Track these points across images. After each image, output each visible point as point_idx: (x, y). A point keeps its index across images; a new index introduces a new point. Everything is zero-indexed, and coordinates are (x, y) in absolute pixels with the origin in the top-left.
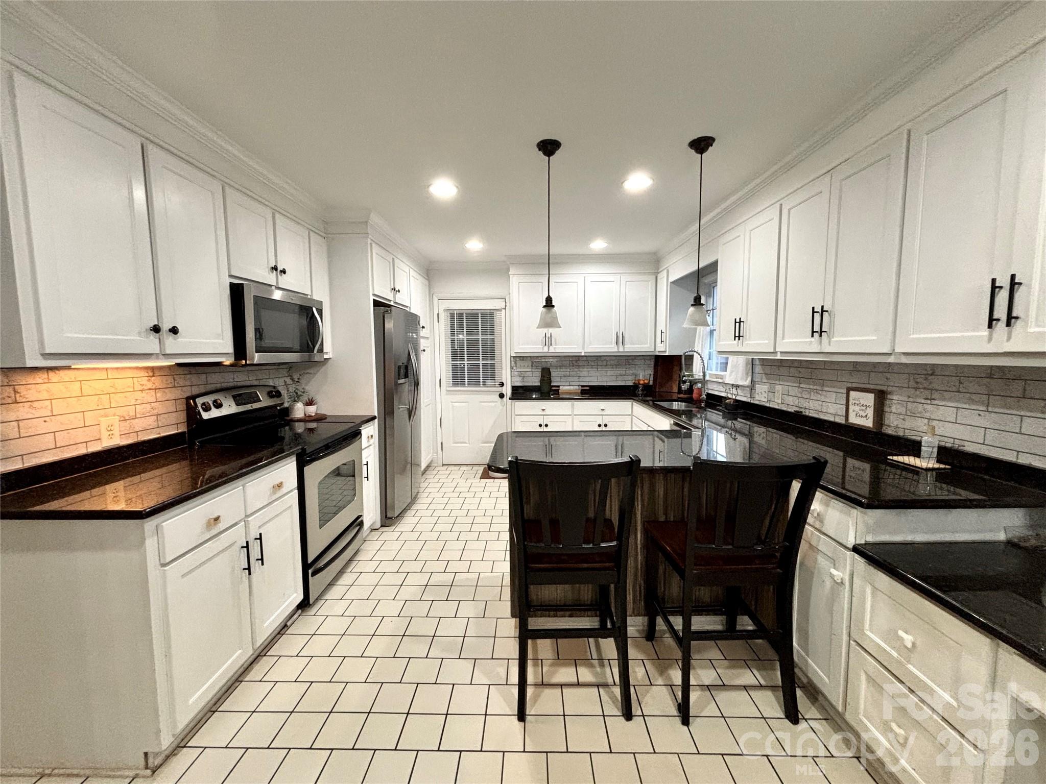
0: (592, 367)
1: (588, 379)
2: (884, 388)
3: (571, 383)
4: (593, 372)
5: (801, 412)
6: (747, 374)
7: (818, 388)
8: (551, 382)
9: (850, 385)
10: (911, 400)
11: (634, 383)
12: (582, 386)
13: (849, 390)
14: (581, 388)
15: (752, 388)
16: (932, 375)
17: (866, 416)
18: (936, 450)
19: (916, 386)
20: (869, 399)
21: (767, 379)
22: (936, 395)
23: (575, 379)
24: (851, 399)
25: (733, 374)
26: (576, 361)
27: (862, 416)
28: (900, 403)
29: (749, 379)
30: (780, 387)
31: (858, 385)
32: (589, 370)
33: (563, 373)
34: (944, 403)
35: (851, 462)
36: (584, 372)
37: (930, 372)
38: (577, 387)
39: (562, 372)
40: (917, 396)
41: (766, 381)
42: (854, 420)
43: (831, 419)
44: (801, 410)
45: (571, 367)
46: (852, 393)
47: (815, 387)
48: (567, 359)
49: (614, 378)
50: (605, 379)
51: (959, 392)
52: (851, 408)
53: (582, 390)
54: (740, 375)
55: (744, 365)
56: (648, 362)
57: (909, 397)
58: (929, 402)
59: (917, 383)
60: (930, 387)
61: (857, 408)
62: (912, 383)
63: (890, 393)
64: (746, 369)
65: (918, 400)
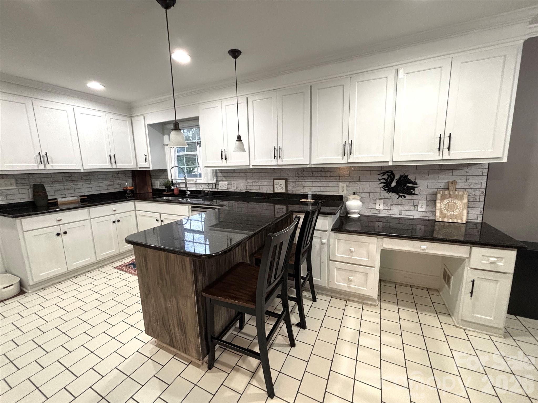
0: (86, 181)
1: (83, 190)
2: (287, 178)
3: (67, 195)
4: (86, 185)
5: (249, 191)
6: (213, 177)
7: (257, 180)
8: (47, 196)
9: (274, 178)
10: (297, 181)
11: (123, 190)
12: (81, 196)
13: (274, 180)
14: (80, 198)
15: (216, 184)
16: (303, 172)
17: (282, 189)
18: (311, 195)
19: (298, 176)
20: (283, 182)
21: (226, 179)
22: (306, 178)
23: (72, 191)
24: (275, 183)
25: (206, 178)
26: (69, 177)
27: (280, 189)
28: (293, 182)
29: (215, 180)
30: (235, 182)
31: (277, 178)
32: (83, 183)
33: (57, 188)
34: (308, 181)
35: (277, 206)
36: (79, 185)
37: (303, 171)
38: (76, 198)
39: (55, 187)
40: (299, 179)
41: (225, 180)
42: (277, 191)
43: (265, 192)
44: (248, 190)
45: (64, 182)
46: (275, 181)
47: (255, 180)
48: (60, 175)
49: (106, 188)
50: (98, 189)
51: (312, 176)
52: (275, 186)
53: (81, 199)
54: (209, 178)
55: (212, 173)
56: (128, 175)
57: (296, 180)
58: (303, 181)
59: (299, 175)
60: (304, 176)
61: (278, 186)
62: (297, 175)
63: (289, 179)
64: (213, 175)
65: (300, 181)
